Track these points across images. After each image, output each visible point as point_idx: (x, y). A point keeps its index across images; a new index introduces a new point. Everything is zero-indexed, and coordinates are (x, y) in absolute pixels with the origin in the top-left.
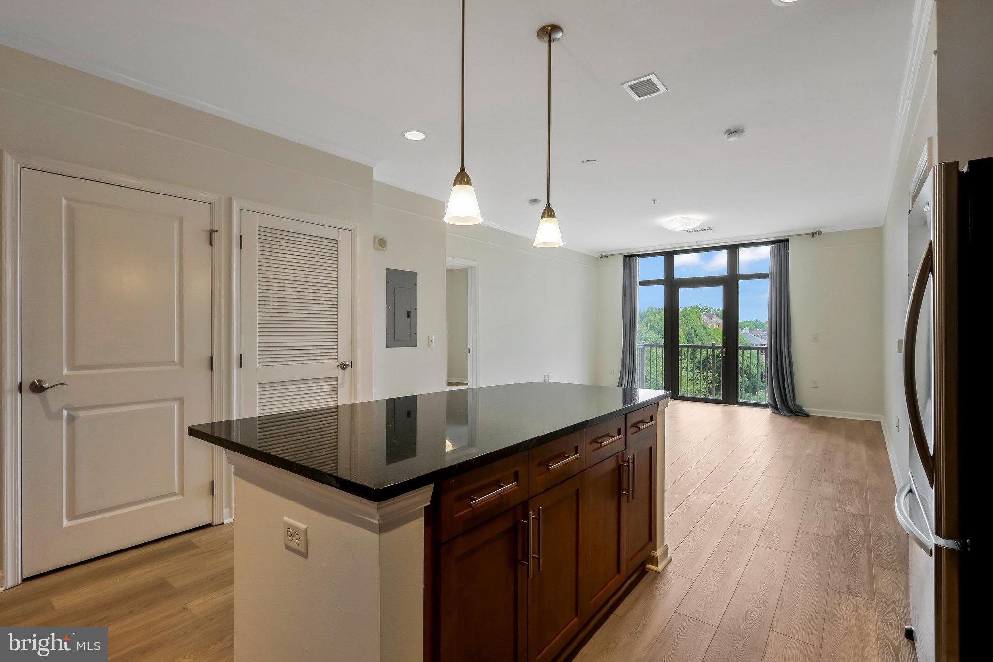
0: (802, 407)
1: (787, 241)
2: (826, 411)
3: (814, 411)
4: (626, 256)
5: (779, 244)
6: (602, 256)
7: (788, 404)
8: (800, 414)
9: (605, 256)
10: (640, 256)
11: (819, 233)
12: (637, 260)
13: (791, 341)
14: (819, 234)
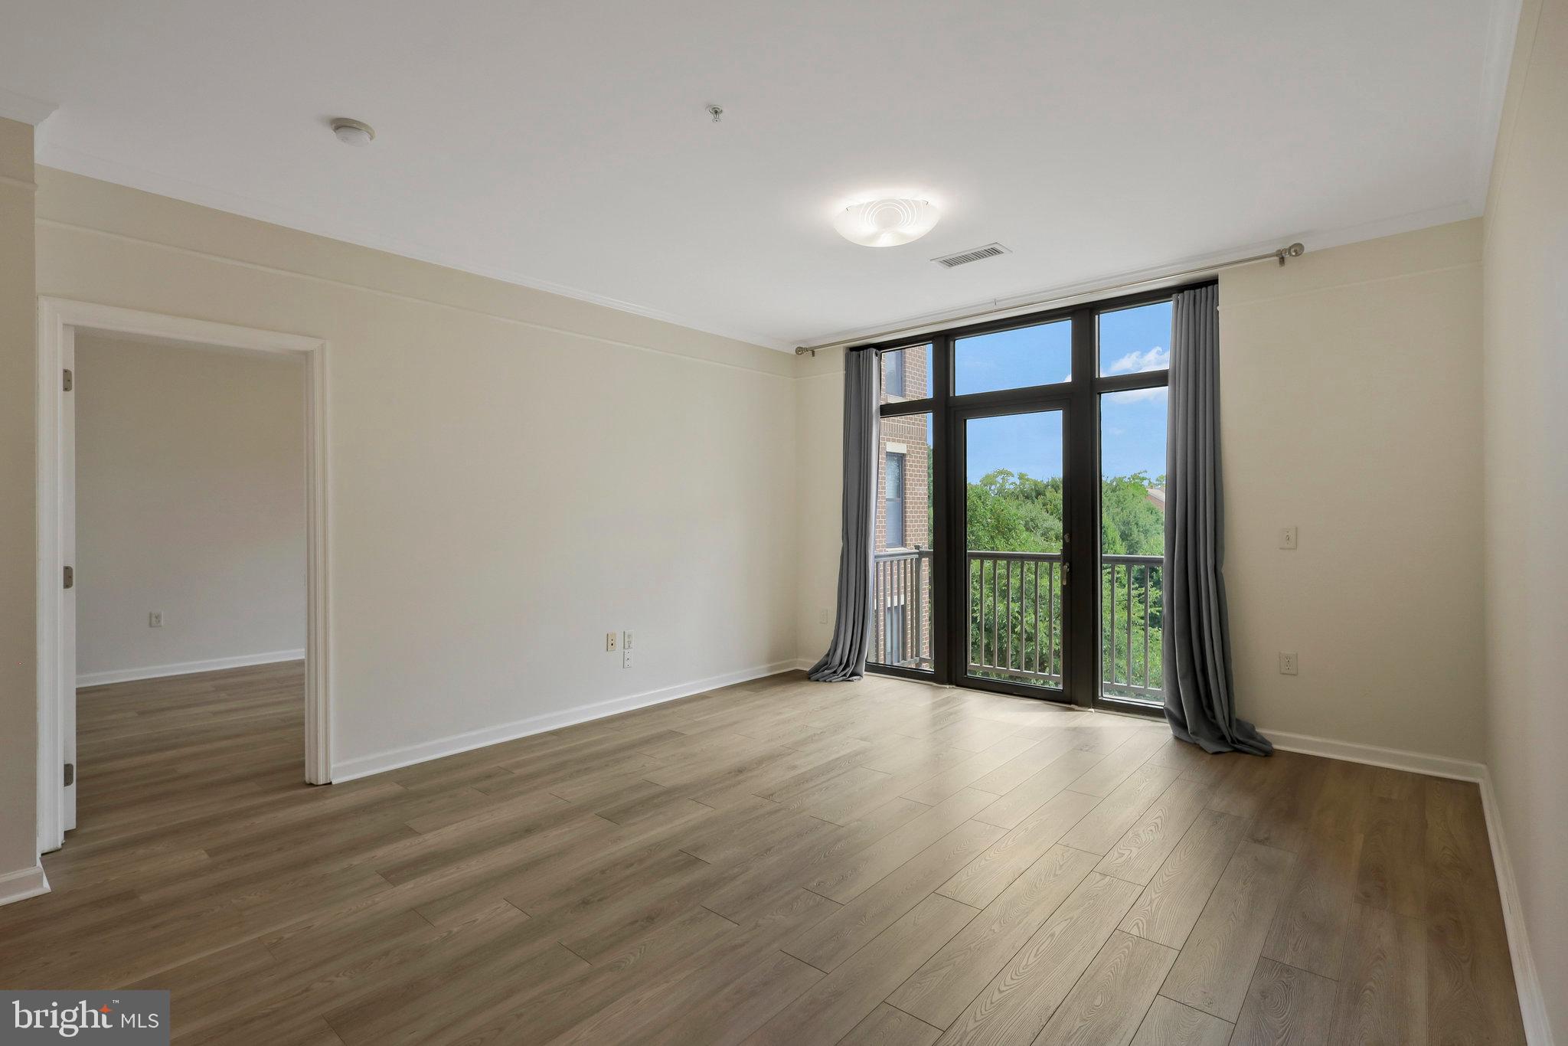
0: (1253, 728)
1: (1213, 282)
2: (1318, 740)
3: (1285, 739)
4: (853, 349)
5: (1192, 292)
6: (800, 351)
7: (1214, 717)
8: (1246, 749)
9: (806, 351)
10: (881, 347)
11: (1298, 249)
12: (875, 359)
13: (1223, 548)
14: (1297, 254)
